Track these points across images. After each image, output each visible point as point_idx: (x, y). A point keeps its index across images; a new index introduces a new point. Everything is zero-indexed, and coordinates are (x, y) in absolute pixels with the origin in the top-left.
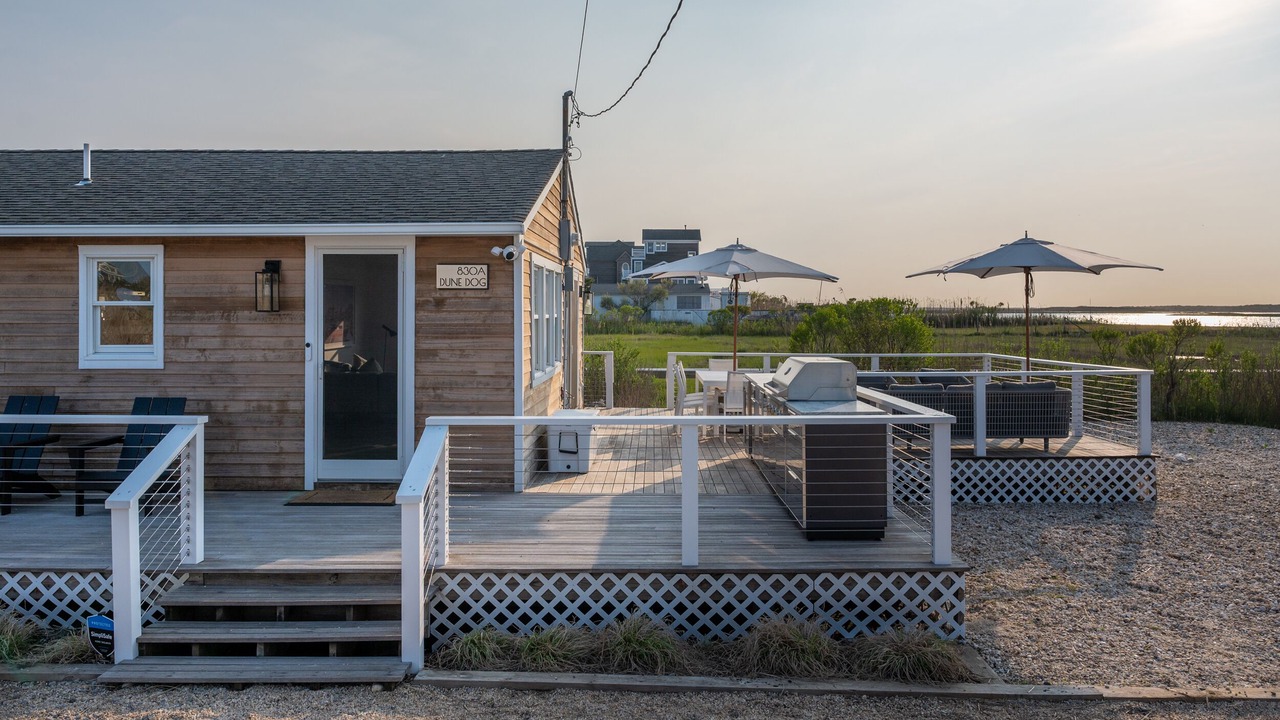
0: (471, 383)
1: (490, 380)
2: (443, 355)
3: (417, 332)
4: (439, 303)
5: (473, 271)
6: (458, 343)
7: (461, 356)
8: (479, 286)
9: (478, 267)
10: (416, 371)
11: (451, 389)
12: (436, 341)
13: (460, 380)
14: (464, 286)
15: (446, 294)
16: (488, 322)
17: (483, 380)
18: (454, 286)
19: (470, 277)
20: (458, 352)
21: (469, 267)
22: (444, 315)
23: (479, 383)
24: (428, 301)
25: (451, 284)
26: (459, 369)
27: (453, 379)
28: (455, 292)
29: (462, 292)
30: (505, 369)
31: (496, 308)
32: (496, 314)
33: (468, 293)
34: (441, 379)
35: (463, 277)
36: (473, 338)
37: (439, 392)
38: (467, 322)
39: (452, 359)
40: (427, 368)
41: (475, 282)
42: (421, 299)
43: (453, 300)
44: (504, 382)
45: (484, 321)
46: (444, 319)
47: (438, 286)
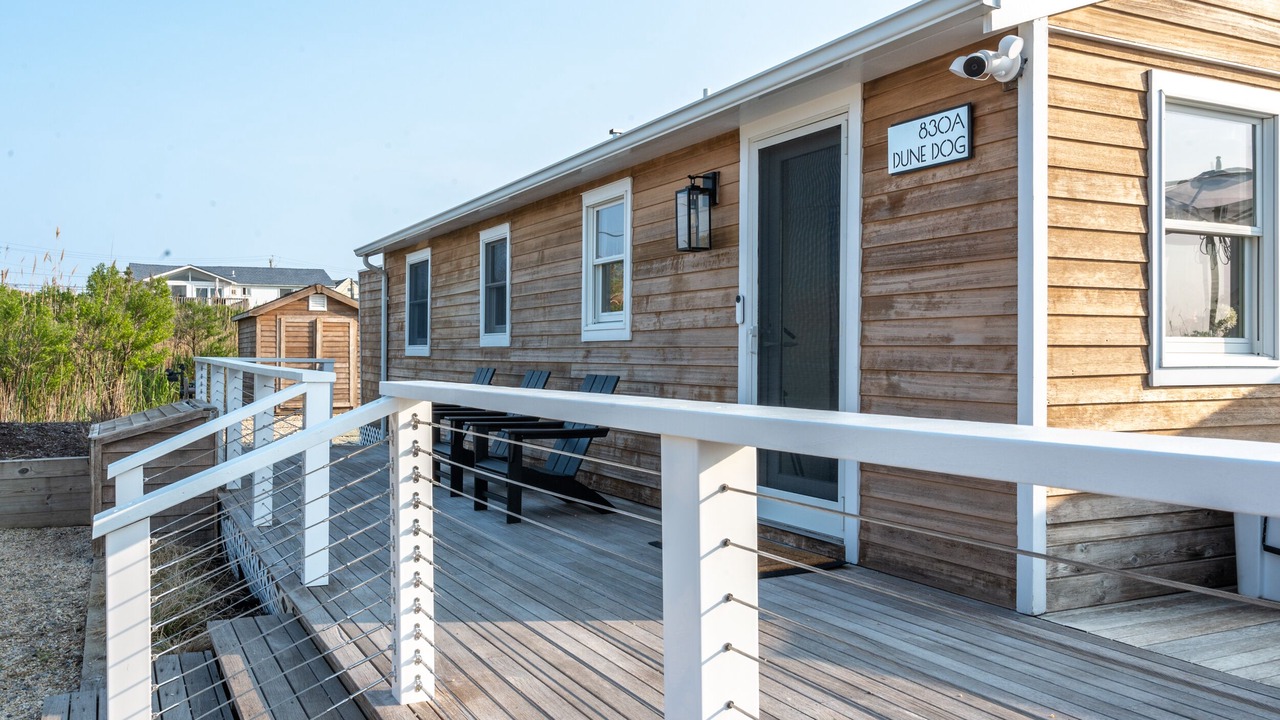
0: (943, 361)
1: (977, 356)
2: (902, 305)
3: (864, 264)
4: (896, 202)
5: (944, 125)
6: (923, 280)
7: (931, 306)
8: (955, 156)
9: (952, 114)
10: (863, 338)
11: (913, 373)
12: (891, 279)
13: (926, 355)
14: (929, 161)
15: (906, 183)
16: (972, 229)
17: (965, 355)
18: (915, 164)
19: (939, 139)
20: (923, 299)
21: (937, 117)
22: (902, 226)
23: (957, 362)
24: (881, 203)
25: (909, 161)
26: (924, 333)
27: (915, 352)
28: (916, 177)
29: (930, 173)
30: (1000, 331)
31: (987, 199)
32: (988, 210)
33: (942, 174)
34: (898, 354)
35: (929, 141)
36: (948, 266)
37: (895, 378)
38: (938, 235)
39: (914, 314)
40: (879, 332)
41: (947, 148)
42: (871, 200)
43: (917, 194)
44: (1001, 358)
45: (966, 228)
46: (903, 234)
47: (891, 170)
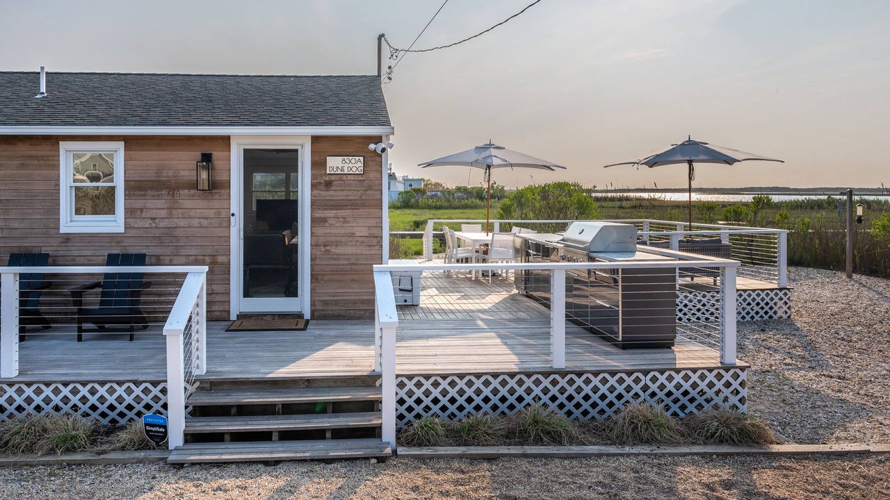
0: (351, 241)
1: (365, 239)
2: (331, 221)
3: (312, 205)
4: (328, 184)
5: (353, 161)
6: (341, 213)
7: (344, 222)
8: (357, 172)
9: (357, 158)
10: (312, 233)
11: (337, 246)
12: (326, 212)
13: (343, 239)
14: (346, 172)
15: (333, 178)
16: (364, 198)
17: (361, 239)
18: (339, 172)
19: (351, 165)
20: (342, 220)
21: (350, 158)
22: (331, 193)
23: (357, 241)
24: (320, 183)
25: (337, 170)
26: (342, 231)
27: (338, 239)
28: (339, 176)
29: (345, 176)
30: (376, 232)
31: (370, 188)
32: (369, 192)
33: (349, 177)
34: (329, 239)
35: (346, 165)
36: (353, 209)
37: (328, 248)
38: (349, 198)
39: (337, 225)
40: (320, 231)
41: (354, 169)
42: (315, 181)
43: (338, 182)
44: (375, 241)
45: (361, 197)
46: (332, 196)
47: (328, 172)
